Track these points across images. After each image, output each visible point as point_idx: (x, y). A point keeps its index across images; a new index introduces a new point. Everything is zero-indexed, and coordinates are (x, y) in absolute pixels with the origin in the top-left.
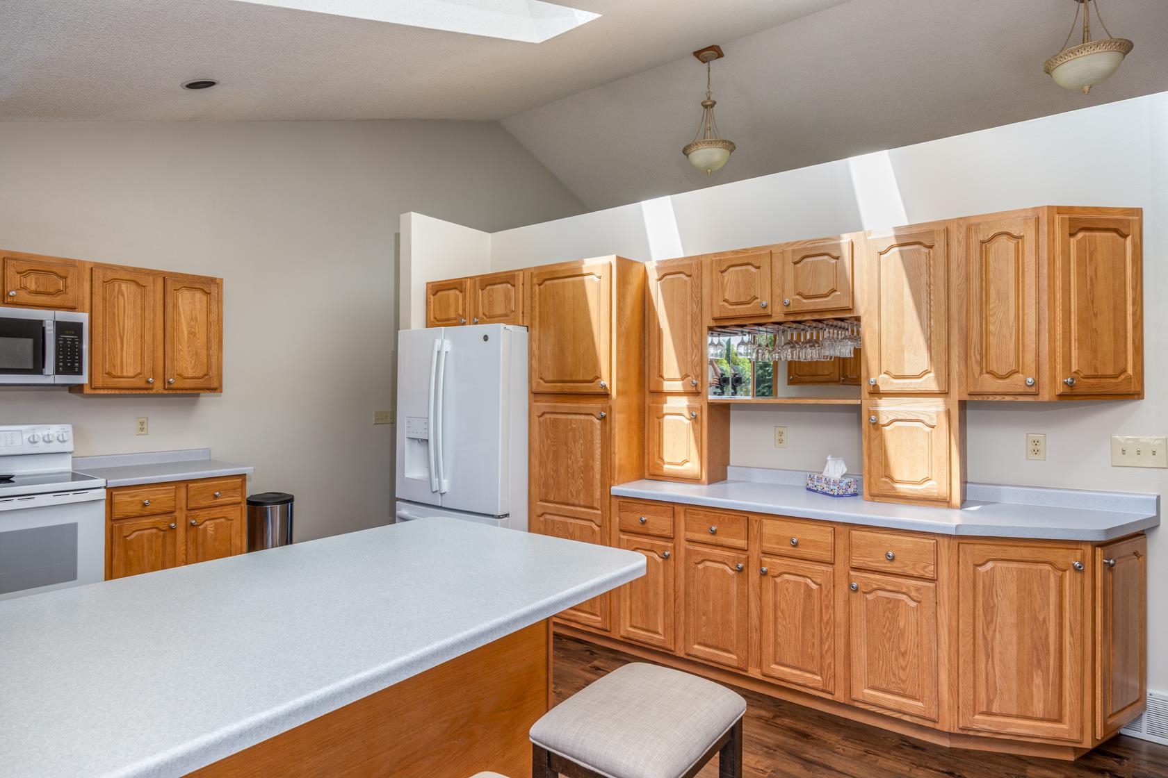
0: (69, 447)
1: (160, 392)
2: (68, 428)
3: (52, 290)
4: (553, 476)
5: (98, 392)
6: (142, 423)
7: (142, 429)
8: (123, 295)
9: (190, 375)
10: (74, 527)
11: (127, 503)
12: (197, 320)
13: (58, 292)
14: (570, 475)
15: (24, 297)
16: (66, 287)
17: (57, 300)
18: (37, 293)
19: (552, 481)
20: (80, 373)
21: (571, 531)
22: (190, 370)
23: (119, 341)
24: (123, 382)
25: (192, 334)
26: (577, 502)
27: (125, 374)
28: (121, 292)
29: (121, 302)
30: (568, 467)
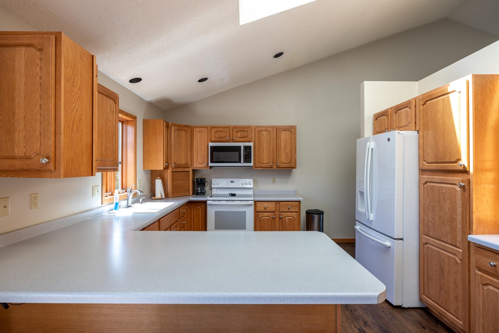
0: (251, 186)
1: (275, 168)
2: (252, 180)
3: (244, 136)
4: (431, 221)
5: (257, 168)
6: (274, 179)
7: (274, 182)
8: (263, 136)
9: (285, 163)
10: (245, 212)
11: (260, 206)
12: (287, 142)
13: (246, 136)
14: (441, 222)
15: (238, 139)
16: (248, 135)
17: (246, 139)
18: (240, 137)
19: (431, 224)
20: (251, 162)
21: (442, 258)
22: (285, 161)
23: (262, 151)
24: (264, 165)
25: (285, 147)
26: (446, 240)
27: (264, 163)
28: (263, 135)
29: (263, 138)
30: (440, 217)
